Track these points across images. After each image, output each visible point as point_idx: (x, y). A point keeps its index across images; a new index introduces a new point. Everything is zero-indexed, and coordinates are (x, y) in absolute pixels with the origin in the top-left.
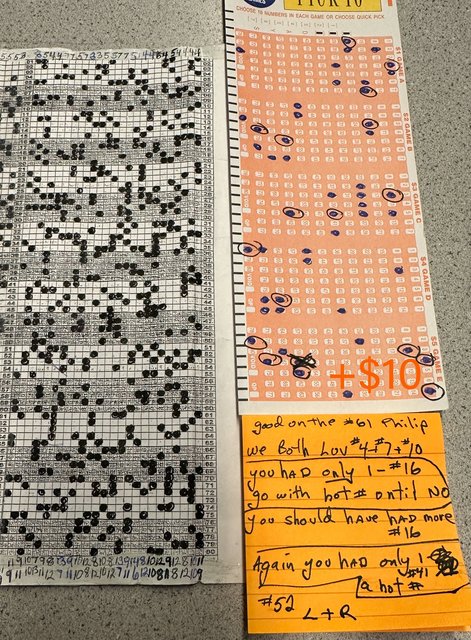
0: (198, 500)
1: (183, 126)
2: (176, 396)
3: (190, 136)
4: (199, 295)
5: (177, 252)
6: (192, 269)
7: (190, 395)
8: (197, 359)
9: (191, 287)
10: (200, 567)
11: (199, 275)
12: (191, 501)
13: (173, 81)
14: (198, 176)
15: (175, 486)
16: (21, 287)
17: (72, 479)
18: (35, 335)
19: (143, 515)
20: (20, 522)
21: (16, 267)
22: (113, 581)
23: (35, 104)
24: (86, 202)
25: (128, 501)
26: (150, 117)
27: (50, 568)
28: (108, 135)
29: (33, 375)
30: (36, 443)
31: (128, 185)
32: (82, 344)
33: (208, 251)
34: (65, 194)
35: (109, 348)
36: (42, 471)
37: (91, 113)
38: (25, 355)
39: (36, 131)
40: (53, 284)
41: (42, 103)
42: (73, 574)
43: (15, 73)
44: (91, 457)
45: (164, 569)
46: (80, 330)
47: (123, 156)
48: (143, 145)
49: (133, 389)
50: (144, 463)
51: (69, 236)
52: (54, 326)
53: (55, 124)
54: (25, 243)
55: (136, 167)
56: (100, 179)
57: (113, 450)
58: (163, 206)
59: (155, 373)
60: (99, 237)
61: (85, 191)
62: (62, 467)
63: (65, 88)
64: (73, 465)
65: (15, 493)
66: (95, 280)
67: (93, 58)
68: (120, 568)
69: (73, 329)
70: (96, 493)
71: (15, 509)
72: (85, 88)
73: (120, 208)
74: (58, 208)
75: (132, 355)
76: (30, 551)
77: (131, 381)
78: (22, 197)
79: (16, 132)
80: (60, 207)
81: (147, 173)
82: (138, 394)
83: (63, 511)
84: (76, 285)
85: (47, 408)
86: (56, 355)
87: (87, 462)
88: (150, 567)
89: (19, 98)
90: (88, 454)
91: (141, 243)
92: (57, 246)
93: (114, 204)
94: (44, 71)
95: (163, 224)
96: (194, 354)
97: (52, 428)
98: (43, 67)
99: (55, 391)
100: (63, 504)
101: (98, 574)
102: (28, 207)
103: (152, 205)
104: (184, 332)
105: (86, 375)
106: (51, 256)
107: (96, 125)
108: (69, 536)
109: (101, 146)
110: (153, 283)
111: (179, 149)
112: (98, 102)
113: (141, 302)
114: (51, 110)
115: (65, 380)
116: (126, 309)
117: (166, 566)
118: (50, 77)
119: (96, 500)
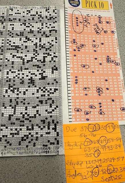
0: (57, 131)
1: (52, 27)
2: (51, 101)
3: (54, 30)
4: (57, 73)
5: (50, 61)
6: (55, 66)
7: (55, 101)
8: (57, 91)
9: (54, 71)
10: (58, 150)
11: (57, 68)
12: (55, 131)
13: (49, 15)
14: (56, 41)
15: (51, 127)
16: (5, 71)
17: (21, 126)
18: (9, 85)
19: (42, 136)
20: (5, 138)
21: (4, 66)
22: (33, 155)
23: (9, 21)
24: (24, 48)
25: (37, 131)
26: (42, 25)
27: (14, 151)
28: (30, 29)
29: (9, 96)
30: (10, 115)
31: (36, 43)
32: (23, 87)
33: (59, 61)
34: (18, 46)
35: (31, 88)
36: (11, 123)
37: (26, 24)
38: (7, 90)
39: (10, 28)
40: (15, 70)
41: (12, 20)
42: (21, 153)
43: (4, 12)
44: (26, 119)
45: (48, 151)
46: (23, 83)
47: (35, 35)
48: (41, 32)
49: (38, 100)
50: (41, 121)
51: (19, 57)
52: (15, 82)
53: (15, 26)
54: (7, 59)
55: (39, 38)
56: (28, 42)
57: (33, 117)
58: (46, 49)
59: (44, 95)
60: (28, 58)
61: (24, 45)
62: (17, 122)
63: (18, 16)
64: (21, 121)
65: (4, 130)
66: (27, 70)
67: (26, 8)
68: (35, 151)
69: (21, 83)
70: (28, 130)
71: (4, 134)
72: (24, 16)
73: (34, 49)
74: (16, 49)
75: (38, 90)
76: (8, 146)
77: (38, 98)
78: (6, 46)
79: (4, 28)
80: (17, 49)
81: (42, 40)
82: (40, 101)
83: (18, 135)
84: (21, 71)
85: (13, 105)
86: (16, 90)
87: (25, 121)
88: (43, 150)
89: (5, 19)
90: (25, 118)
91: (40, 59)
92: (16, 60)
93: (32, 49)
94: (12, 12)
95: (46, 54)
96: (56, 90)
97: (15, 111)
98: (12, 11)
99: (15, 101)
100: (18, 133)
101: (29, 153)
102: (7, 49)
103: (43, 49)
104: (53, 84)
105: (24, 96)
106: (14, 63)
107: (27, 27)
108: (20, 142)
109: (29, 33)
110: (44, 70)
111: (51, 34)
112: (27, 20)
113: (40, 75)
114: (14, 22)
115: (18, 98)
116: (36, 77)
117: (48, 150)
118: (13, 13)
119: (28, 131)
